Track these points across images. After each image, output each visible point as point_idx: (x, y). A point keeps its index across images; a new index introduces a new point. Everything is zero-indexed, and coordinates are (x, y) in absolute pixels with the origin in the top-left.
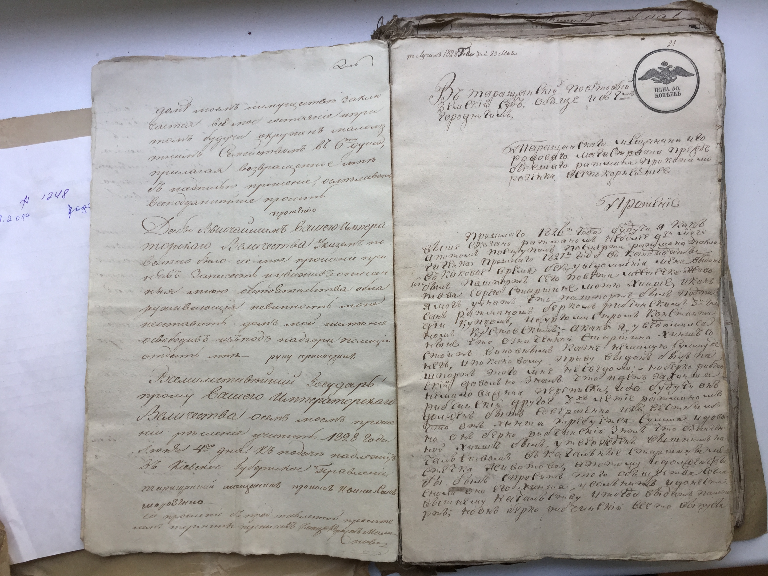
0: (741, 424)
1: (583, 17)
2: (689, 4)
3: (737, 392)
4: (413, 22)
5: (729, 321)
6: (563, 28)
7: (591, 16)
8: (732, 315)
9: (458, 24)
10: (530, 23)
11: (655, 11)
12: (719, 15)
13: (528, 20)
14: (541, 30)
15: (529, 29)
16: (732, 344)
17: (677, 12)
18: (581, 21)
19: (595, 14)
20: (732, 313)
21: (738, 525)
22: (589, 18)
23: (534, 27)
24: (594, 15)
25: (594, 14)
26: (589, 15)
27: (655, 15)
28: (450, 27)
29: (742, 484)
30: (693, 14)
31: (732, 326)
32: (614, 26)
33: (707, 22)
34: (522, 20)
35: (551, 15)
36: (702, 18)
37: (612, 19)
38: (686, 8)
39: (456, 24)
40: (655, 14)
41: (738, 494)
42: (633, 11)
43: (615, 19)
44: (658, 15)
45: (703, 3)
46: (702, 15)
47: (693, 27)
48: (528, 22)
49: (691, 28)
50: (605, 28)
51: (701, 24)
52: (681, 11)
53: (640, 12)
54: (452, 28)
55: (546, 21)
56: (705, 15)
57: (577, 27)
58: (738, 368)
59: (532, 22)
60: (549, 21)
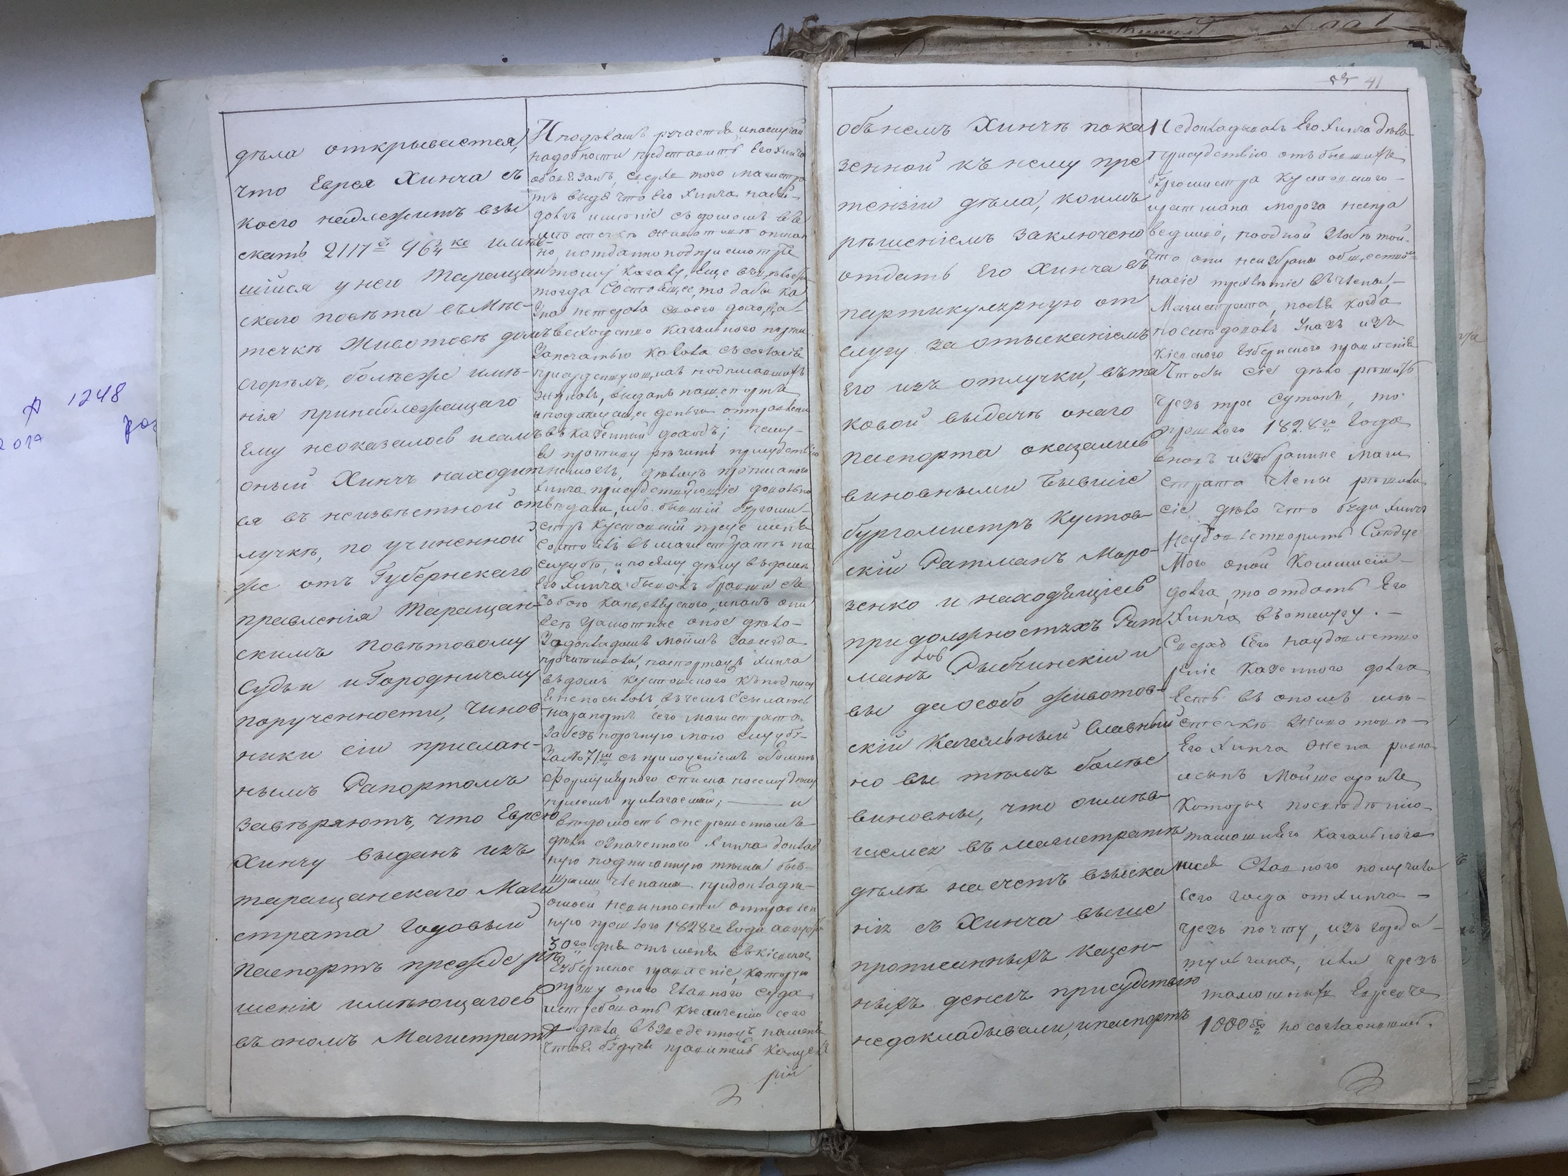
0: (1527, 858)
1: (1192, 24)
3: (1518, 791)
4: (846, 34)
5: (1500, 644)
6: (1152, 47)
7: (1210, 23)
8: (1506, 634)
9: (939, 38)
10: (1086, 37)
11: (1338, 14)
12: (1468, 20)
13: (1082, 30)
14: (1106, 49)
15: (1082, 48)
16: (1508, 693)
17: (1382, 15)
18: (1190, 33)
19: (1217, 19)
20: (1505, 629)
21: (1526, 1068)
22: (1204, 26)
23: (1094, 44)
25: (1214, 20)
26: (1203, 21)
27: (1338, 22)
28: (922, 44)
29: (1532, 982)
30: (1415, 20)
31: (1506, 655)
32: (1257, 44)
33: (1446, 35)
34: (1069, 31)
35: (1127, 20)
36: (1434, 27)
37: (1252, 30)
38: (1401, 8)
39: (932, 38)
40: (1339, 19)
42: (1292, 13)
43: (1257, 29)
44: (1345, 20)
46: (1433, 21)
47: (1418, 44)
48: (1080, 34)
49: (1414, 46)
50: (1239, 46)
51: (1433, 39)
52: (1391, 12)
53: (1308, 15)
54: (926, 46)
55: (1114, 33)
56: (1439, 21)
57: (1182, 44)
58: (1519, 742)
59: (1090, 35)
60: (1122, 33)
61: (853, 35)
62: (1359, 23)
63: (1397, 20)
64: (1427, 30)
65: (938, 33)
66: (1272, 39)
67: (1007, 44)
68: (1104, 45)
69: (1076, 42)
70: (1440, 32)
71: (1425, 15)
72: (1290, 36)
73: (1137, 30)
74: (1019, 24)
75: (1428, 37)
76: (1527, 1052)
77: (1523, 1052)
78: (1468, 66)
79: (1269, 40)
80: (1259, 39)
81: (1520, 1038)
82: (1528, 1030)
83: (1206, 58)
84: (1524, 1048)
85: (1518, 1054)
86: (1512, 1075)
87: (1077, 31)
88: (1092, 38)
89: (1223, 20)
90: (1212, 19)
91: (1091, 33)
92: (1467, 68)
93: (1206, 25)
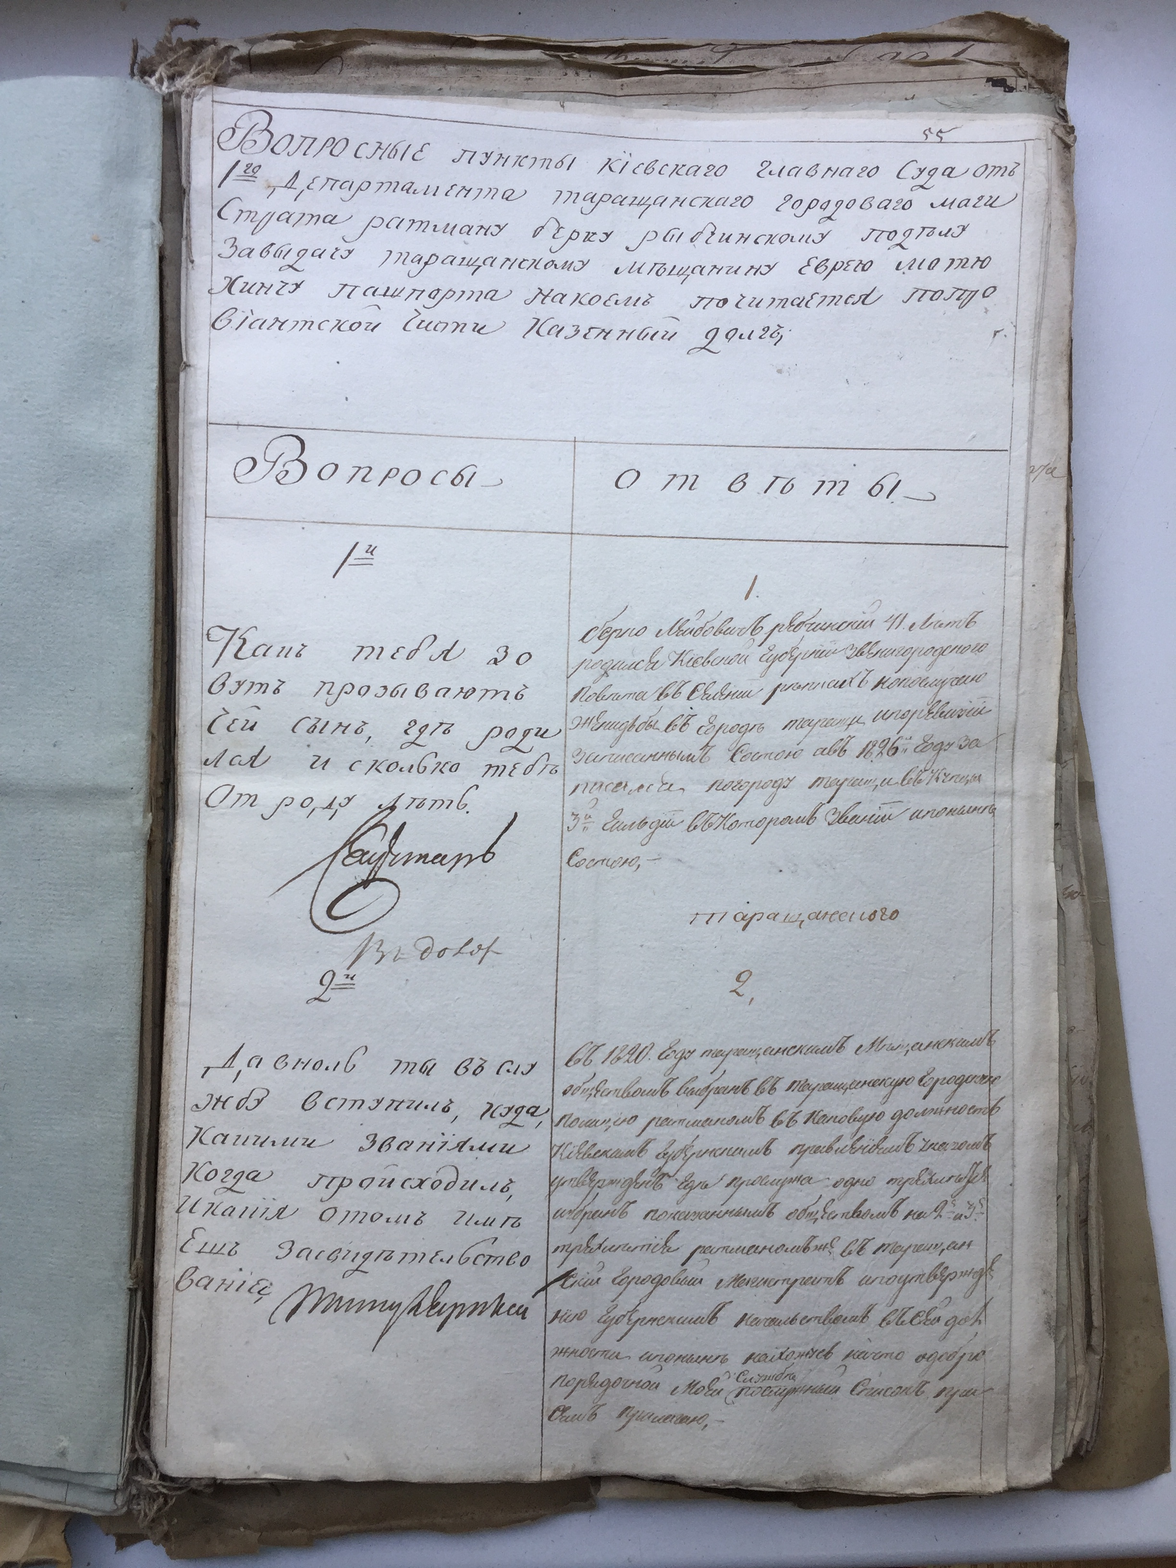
0: (1099, 1171)
1: (706, 52)
2: (992, 25)
3: (1091, 1083)
4: (236, 48)
5: (1076, 888)
6: (643, 77)
7: (730, 52)
8: (1083, 873)
9: (360, 56)
10: (559, 64)
11: (902, 44)
12: (1074, 55)
13: (552, 53)
14: (586, 81)
15: (552, 76)
16: (1082, 952)
17: (960, 46)
18: (703, 62)
19: (739, 47)
20: (1083, 868)
21: (1082, 1453)
22: (720, 55)
23: (571, 73)
24: (736, 49)
25: (735, 47)
26: (721, 49)
28: (339, 66)
29: (1096, 1339)
30: (1003, 53)
31: (1084, 903)
32: (782, 78)
33: (1043, 75)
34: (535, 54)
36: (1027, 64)
37: (783, 60)
38: (984, 37)
39: (352, 57)
40: (899, 50)
41: (1081, 1368)
42: (843, 42)
43: (790, 61)
44: (906, 51)
46: (1027, 56)
47: (998, 82)
48: (552, 59)
49: (993, 85)
50: (759, 80)
51: (1022, 77)
52: (972, 43)
53: (860, 45)
54: (345, 68)
55: (600, 59)
56: (1035, 56)
57: (683, 75)
58: (1095, 1018)
59: (562, 59)
60: (610, 60)
61: (243, 50)
62: (928, 56)
63: (979, 51)
64: (1015, 66)
65: (358, 51)
66: (805, 71)
67: (451, 68)
68: (584, 75)
69: (546, 70)
70: (1036, 70)
71: (1016, 47)
72: (829, 68)
73: (632, 57)
74: (470, 43)
75: (1014, 73)
76: (1084, 1430)
77: (1077, 1432)
78: (1064, 111)
79: (800, 73)
80: (786, 72)
81: (1072, 1413)
82: (1083, 1402)
83: (715, 94)
84: (1076, 1428)
85: (1069, 1435)
86: (1058, 1464)
87: (547, 55)
88: (567, 64)
90: (733, 47)
91: (565, 58)
92: (1063, 115)
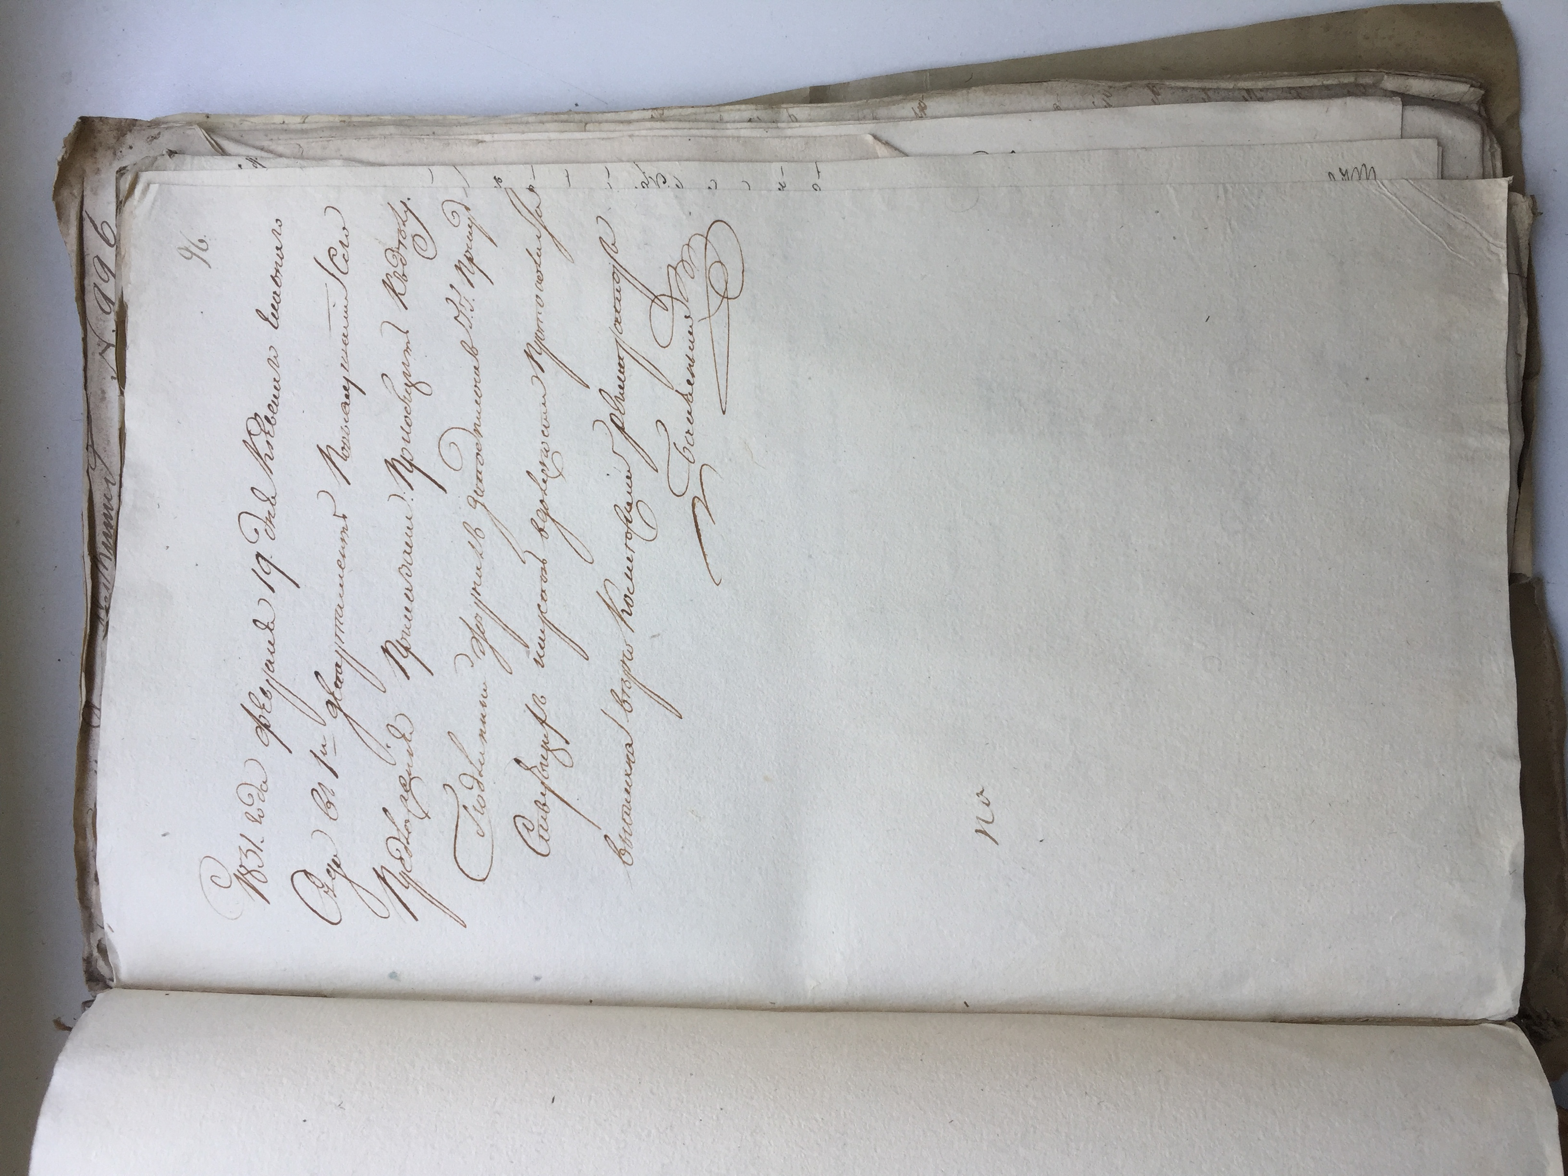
27: (95, 285)
35: (88, 560)
45: (59, 158)
89: (92, 434)
93: (97, 458)
